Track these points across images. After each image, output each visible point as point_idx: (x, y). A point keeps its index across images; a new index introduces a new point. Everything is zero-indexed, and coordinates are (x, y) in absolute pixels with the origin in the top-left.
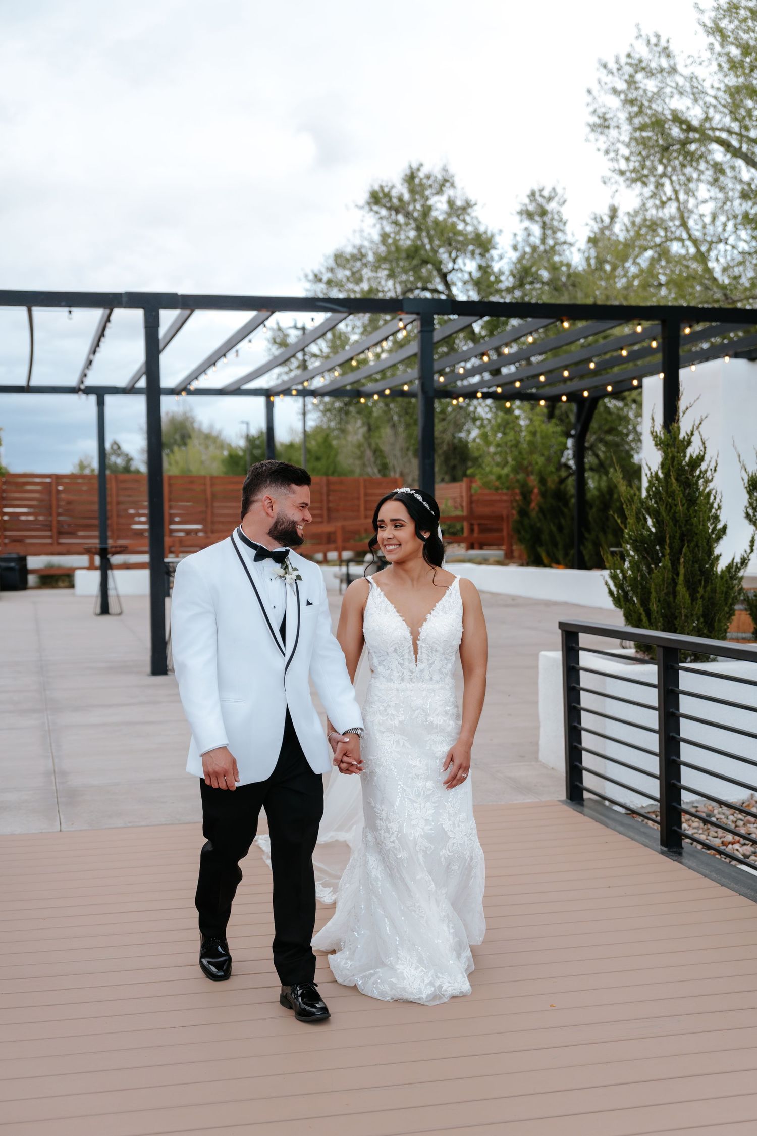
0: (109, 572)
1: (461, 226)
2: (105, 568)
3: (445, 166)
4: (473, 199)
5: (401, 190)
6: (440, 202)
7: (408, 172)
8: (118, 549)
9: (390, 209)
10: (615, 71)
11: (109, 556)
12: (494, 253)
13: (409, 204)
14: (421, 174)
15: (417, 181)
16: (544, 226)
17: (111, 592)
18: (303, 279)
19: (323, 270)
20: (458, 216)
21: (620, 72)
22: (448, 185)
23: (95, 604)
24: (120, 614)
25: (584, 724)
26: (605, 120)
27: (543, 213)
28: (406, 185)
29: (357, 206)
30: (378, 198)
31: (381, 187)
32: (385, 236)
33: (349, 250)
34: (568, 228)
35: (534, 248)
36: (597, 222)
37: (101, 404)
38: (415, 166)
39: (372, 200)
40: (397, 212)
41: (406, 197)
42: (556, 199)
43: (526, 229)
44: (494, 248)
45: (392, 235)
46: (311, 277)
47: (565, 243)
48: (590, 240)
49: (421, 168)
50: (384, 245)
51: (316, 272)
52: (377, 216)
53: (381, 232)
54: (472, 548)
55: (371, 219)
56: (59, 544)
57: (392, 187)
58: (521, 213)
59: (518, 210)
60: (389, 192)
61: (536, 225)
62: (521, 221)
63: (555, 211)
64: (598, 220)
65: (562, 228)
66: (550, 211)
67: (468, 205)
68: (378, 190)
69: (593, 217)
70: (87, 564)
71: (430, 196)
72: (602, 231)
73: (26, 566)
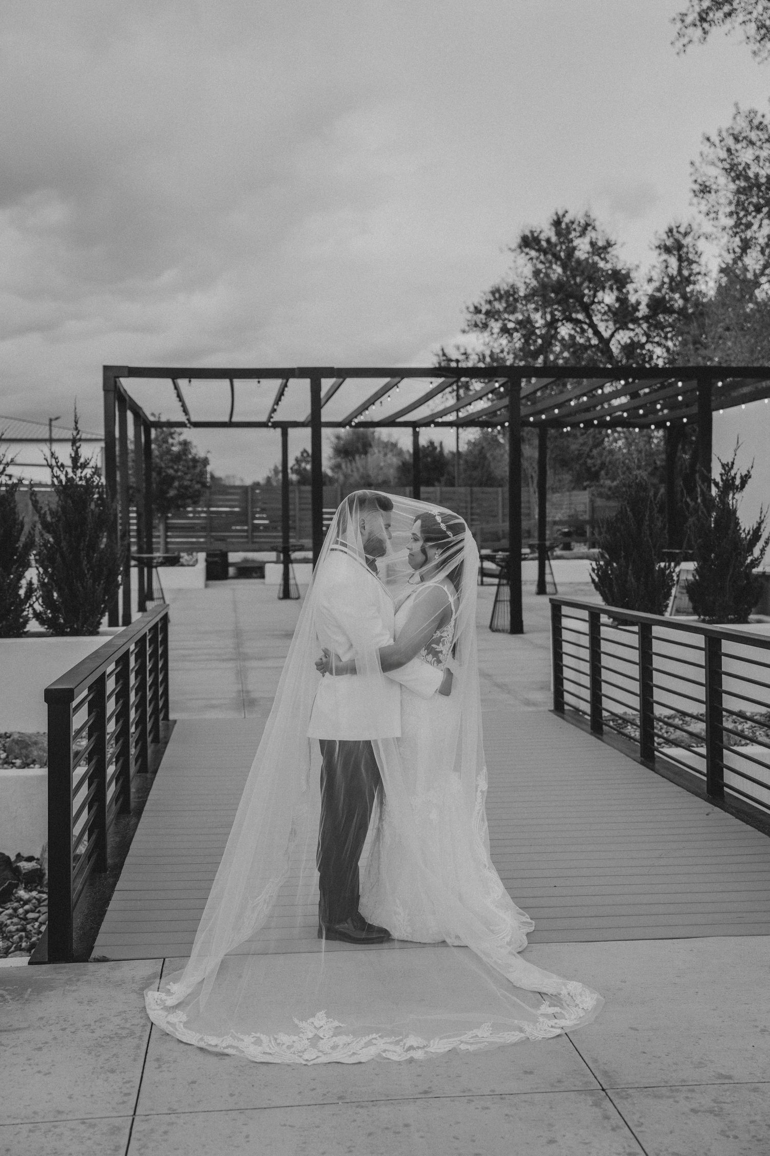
0: (290, 566)
1: (602, 264)
2: (287, 562)
3: (587, 212)
4: (613, 239)
5: (549, 233)
6: (583, 243)
7: (555, 218)
8: (297, 548)
9: (538, 250)
10: (717, 143)
11: (290, 553)
12: (630, 287)
13: (556, 245)
14: (566, 220)
15: (563, 226)
16: (680, 259)
17: (292, 582)
18: (465, 310)
19: (483, 303)
20: (599, 255)
21: (723, 144)
22: (589, 228)
23: (277, 590)
24: (298, 598)
25: (565, 662)
26: (706, 187)
27: (679, 246)
28: (553, 229)
29: (510, 249)
30: (529, 242)
31: (532, 232)
32: (537, 273)
33: (504, 287)
34: (703, 260)
35: (672, 278)
36: (729, 253)
37: (285, 435)
38: (560, 213)
39: (522, 244)
40: (545, 253)
41: (554, 239)
42: (692, 234)
43: (665, 261)
44: (632, 282)
45: (544, 271)
46: (472, 309)
47: (699, 273)
48: (722, 271)
49: (566, 215)
50: (536, 279)
51: (476, 304)
52: (528, 257)
53: (534, 269)
54: (594, 547)
55: (522, 259)
56: (253, 543)
57: (541, 232)
58: (659, 247)
59: (657, 244)
60: (538, 236)
61: (672, 257)
62: (660, 254)
63: (691, 244)
64: (731, 251)
65: (697, 260)
66: (685, 245)
67: (609, 244)
68: (529, 235)
69: (726, 249)
70: (274, 559)
71: (574, 239)
72: (735, 262)
73: (227, 560)
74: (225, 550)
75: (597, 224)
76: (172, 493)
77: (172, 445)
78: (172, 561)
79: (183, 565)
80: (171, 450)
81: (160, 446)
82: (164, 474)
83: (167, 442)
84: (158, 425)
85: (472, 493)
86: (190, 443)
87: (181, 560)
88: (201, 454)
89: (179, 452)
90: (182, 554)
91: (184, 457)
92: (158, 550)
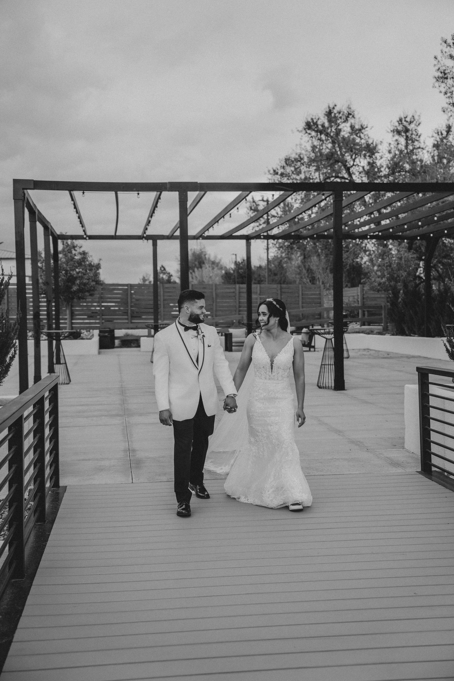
1: (358, 140)
3: (349, 106)
4: (365, 124)
5: (323, 120)
6: (346, 126)
7: (328, 110)
9: (317, 131)
10: (451, 44)
12: (378, 155)
13: (328, 128)
14: (335, 111)
15: (333, 115)
16: (407, 138)
18: (268, 173)
19: (279, 168)
20: (356, 135)
22: (350, 116)
25: (432, 427)
26: (445, 74)
27: (407, 130)
28: (326, 117)
29: (298, 131)
30: (310, 126)
31: (312, 119)
32: (314, 147)
33: (293, 156)
34: (422, 139)
35: (401, 152)
36: (438, 135)
37: (155, 245)
38: (331, 106)
39: (307, 127)
40: (321, 133)
41: (327, 124)
42: (415, 122)
43: (397, 140)
44: (378, 152)
45: (318, 147)
46: (272, 172)
47: (419, 148)
48: (434, 146)
49: (335, 107)
50: (313, 152)
51: (274, 169)
52: (310, 136)
53: (312, 145)
54: (364, 325)
55: (306, 138)
56: (132, 323)
57: (318, 119)
58: (393, 131)
59: (392, 129)
60: (317, 122)
61: (402, 138)
62: (393, 136)
63: (414, 129)
64: (440, 133)
65: (418, 139)
66: (410, 129)
67: (362, 128)
68: (311, 121)
69: (436, 132)
70: (147, 334)
71: (340, 123)
72: (442, 140)
73: (114, 335)
74: (112, 328)
75: (356, 113)
76: (75, 288)
77: (75, 255)
78: (75, 335)
79: (83, 339)
80: (74, 258)
81: (65, 255)
82: (69, 275)
83: (71, 252)
84: (64, 237)
85: (281, 288)
86: (87, 253)
87: (82, 335)
88: (95, 261)
89: (80, 260)
90: (82, 331)
91: (83, 263)
92: (65, 328)
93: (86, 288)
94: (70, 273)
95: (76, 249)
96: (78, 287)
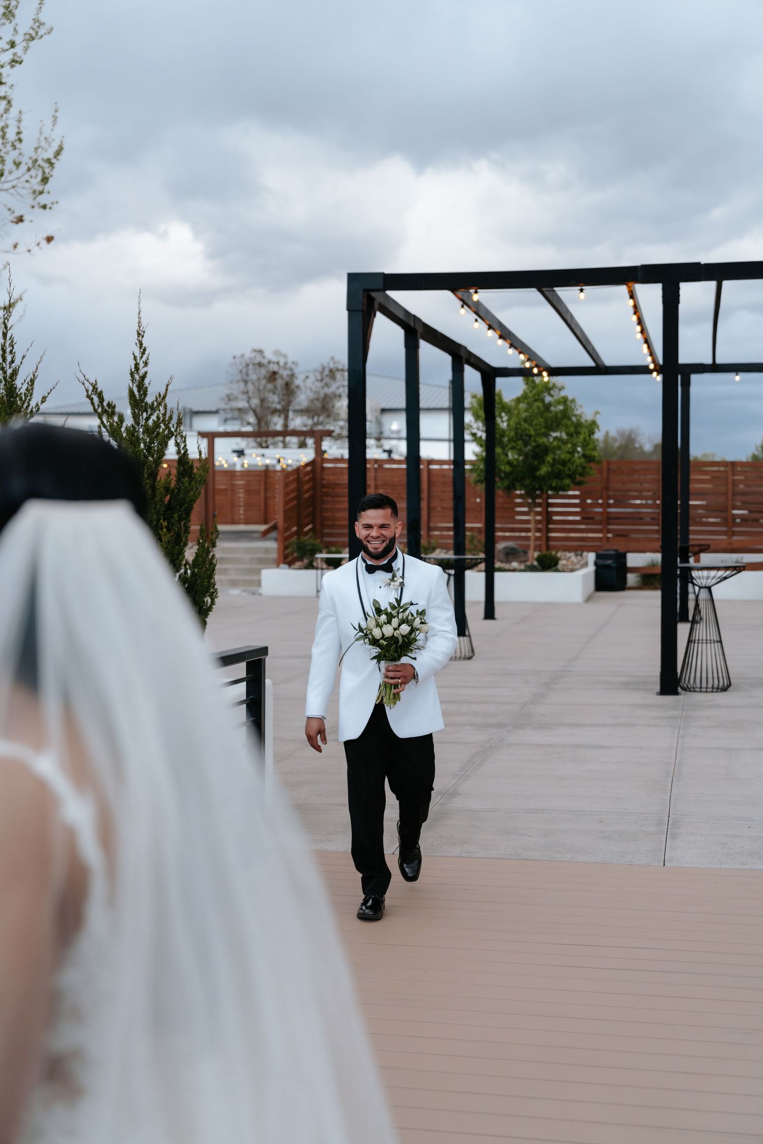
73: (625, 563)
80: (549, 411)
86: (572, 401)
87: (560, 562)
88: (588, 416)
89: (558, 414)
91: (565, 421)
93: (566, 469)
94: (535, 441)
95: (552, 392)
96: (550, 469)
